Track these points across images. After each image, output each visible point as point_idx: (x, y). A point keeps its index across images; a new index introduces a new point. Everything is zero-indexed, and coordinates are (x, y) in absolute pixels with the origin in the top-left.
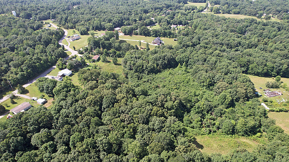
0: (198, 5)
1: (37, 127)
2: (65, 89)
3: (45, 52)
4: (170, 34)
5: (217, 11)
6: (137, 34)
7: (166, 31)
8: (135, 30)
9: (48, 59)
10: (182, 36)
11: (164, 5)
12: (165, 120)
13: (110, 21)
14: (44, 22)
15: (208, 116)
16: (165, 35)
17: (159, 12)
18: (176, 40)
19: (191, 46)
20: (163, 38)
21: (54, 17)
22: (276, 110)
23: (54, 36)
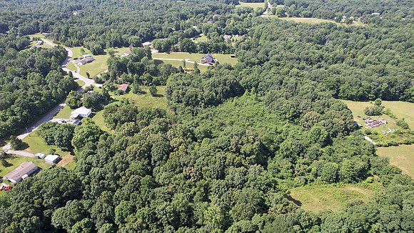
0: (255, 6)
1: (58, 198)
2: (91, 138)
3: (45, 83)
4: (225, 48)
5: (282, 14)
6: (177, 50)
7: (219, 44)
8: (173, 44)
9: (51, 94)
10: (242, 51)
11: (208, 7)
12: (247, 171)
13: (134, 32)
14: (31, 37)
15: (300, 160)
16: (217, 50)
17: (202, 18)
18: (233, 57)
19: (257, 64)
20: (215, 54)
21: (46, 29)
22: (384, 144)
23: (53, 58)
